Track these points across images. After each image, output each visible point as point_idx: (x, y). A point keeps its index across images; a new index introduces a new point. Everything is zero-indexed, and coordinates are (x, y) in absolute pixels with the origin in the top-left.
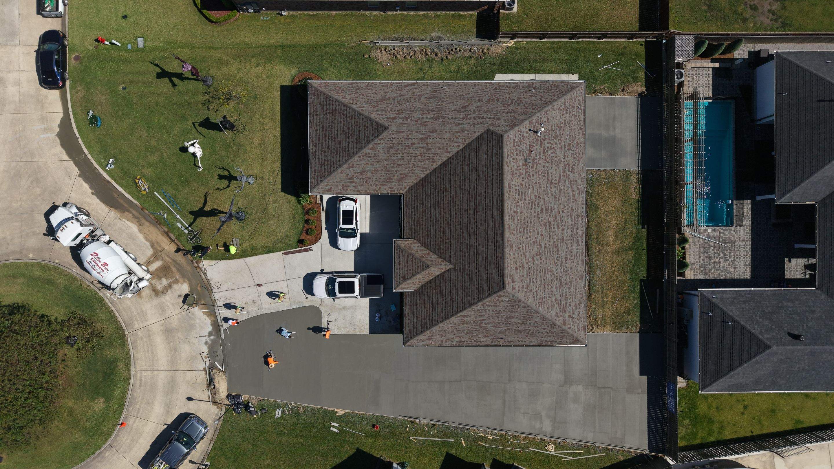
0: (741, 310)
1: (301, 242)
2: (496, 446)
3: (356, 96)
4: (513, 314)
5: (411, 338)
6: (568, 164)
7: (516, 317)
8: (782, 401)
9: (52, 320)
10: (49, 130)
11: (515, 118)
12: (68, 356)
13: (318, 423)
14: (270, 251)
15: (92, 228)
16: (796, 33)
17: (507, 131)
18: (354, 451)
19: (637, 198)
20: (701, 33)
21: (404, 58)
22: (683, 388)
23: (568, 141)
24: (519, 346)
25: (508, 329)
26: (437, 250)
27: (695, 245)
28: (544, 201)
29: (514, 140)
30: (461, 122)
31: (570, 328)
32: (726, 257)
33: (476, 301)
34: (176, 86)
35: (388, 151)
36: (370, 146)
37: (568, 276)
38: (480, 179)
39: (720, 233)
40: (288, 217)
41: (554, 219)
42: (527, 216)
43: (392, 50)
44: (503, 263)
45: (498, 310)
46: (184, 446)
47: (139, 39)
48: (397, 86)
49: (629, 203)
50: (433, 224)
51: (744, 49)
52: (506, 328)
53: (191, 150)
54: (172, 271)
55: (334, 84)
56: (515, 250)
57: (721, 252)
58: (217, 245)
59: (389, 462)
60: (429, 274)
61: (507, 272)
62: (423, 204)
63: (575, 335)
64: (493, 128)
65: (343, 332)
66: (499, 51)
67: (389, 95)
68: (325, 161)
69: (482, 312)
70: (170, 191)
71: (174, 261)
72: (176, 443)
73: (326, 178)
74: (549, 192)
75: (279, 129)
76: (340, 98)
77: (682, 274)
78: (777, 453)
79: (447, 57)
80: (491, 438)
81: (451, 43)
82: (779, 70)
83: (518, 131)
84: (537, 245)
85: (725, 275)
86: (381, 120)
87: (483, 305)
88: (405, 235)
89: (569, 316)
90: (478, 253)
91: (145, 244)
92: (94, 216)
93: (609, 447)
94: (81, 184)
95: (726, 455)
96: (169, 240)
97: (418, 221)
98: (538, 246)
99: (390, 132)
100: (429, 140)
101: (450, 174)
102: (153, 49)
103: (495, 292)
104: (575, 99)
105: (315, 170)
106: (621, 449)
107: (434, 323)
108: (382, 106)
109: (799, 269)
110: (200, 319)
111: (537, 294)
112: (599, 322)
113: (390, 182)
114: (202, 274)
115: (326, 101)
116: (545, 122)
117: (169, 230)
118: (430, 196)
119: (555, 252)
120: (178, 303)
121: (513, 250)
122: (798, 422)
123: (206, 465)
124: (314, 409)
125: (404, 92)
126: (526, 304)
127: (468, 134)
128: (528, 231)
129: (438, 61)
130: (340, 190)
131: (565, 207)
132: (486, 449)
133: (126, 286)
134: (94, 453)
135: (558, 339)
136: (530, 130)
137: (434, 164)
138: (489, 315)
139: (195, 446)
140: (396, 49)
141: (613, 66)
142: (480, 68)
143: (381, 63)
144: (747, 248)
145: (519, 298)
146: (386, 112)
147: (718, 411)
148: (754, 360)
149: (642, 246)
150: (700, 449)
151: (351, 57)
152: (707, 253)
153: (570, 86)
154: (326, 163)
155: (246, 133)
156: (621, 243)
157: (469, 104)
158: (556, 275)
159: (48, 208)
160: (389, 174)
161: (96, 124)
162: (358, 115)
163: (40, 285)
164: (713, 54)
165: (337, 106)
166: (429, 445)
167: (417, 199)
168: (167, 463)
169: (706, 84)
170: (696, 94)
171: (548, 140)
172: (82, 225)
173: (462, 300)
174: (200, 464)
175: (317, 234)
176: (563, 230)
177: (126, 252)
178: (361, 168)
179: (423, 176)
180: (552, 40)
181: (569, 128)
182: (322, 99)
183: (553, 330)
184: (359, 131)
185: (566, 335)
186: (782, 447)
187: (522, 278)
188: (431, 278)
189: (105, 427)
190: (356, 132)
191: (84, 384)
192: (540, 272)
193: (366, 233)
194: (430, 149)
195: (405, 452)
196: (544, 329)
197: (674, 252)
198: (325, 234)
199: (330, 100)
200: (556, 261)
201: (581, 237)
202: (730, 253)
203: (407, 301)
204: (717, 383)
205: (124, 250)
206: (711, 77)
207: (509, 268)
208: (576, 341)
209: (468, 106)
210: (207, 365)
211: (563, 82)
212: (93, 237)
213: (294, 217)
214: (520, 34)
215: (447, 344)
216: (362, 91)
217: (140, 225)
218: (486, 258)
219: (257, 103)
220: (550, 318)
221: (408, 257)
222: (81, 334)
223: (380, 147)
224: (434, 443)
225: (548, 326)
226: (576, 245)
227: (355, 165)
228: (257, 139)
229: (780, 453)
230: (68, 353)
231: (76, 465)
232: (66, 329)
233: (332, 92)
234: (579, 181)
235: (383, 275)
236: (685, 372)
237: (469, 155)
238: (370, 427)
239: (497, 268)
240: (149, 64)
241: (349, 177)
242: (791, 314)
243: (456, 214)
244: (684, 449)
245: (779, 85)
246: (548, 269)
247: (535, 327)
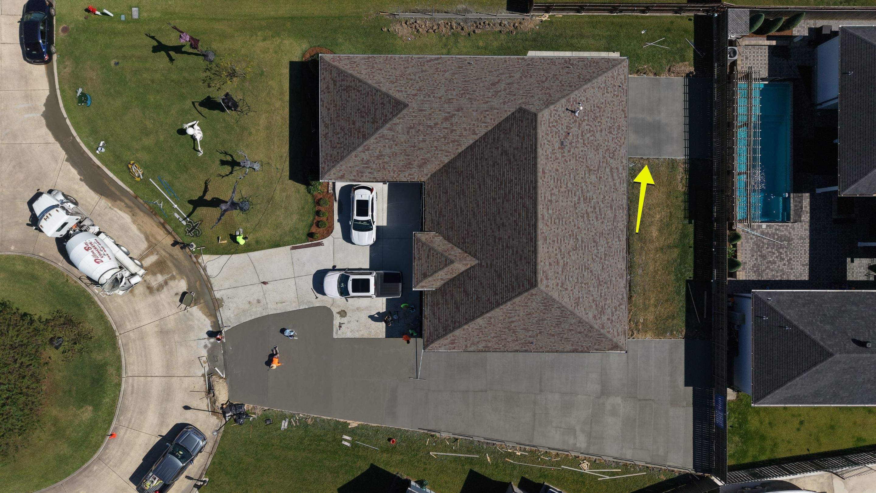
0: (800, 313)
1: (311, 236)
2: (525, 463)
3: (373, 71)
4: (546, 316)
5: (432, 342)
6: (608, 149)
7: (549, 319)
8: (842, 416)
9: (36, 319)
10: (32, 109)
11: (550, 96)
12: (53, 359)
13: (328, 436)
14: (276, 245)
15: (80, 218)
16: (863, 7)
17: (541, 110)
18: (368, 467)
19: (683, 190)
20: (757, 6)
21: (427, 32)
22: (732, 401)
23: (609, 124)
24: (552, 352)
25: (540, 333)
26: (462, 244)
27: (747, 242)
28: (582, 190)
29: (549, 119)
30: (490, 100)
31: (609, 332)
32: (782, 256)
33: (505, 300)
34: (174, 60)
35: (408, 132)
36: (388, 126)
37: (608, 274)
38: (510, 163)
39: (776, 229)
40: (297, 208)
41: (592, 210)
42: (562, 206)
43: (413, 23)
44: (536, 258)
45: (529, 311)
46: (179, 459)
47: (134, 9)
48: (419, 61)
49: (675, 195)
50: (457, 214)
51: (803, 25)
52: (538, 331)
53: (190, 131)
54: (168, 267)
55: (348, 59)
56: (550, 243)
57: (777, 250)
58: (218, 238)
59: (407, 480)
60: (452, 270)
61: (540, 267)
62: (446, 193)
63: (615, 340)
64: (525, 106)
65: (357, 335)
66: (532, 26)
67: (409, 71)
68: (338, 143)
69: (511, 313)
70: (167, 178)
71: (170, 255)
72: (170, 456)
73: (338, 162)
74: (588, 180)
75: (287, 110)
76: (355, 73)
77: (733, 275)
78: (836, 474)
79: (474, 32)
80: (519, 454)
81: (478, 16)
82: (844, 47)
83: (554, 110)
84: (573, 239)
85: (781, 276)
86: (400, 96)
87: (512, 305)
88: (426, 228)
89: (608, 319)
90: (507, 246)
91: (138, 236)
92: (82, 205)
93: (650, 466)
94: (69, 170)
95: (780, 475)
96: (166, 232)
97: (440, 212)
98: (575, 240)
99: (411, 110)
100: (455, 120)
101: (477, 159)
102: (148, 20)
103: (527, 290)
104: (617, 78)
105: (327, 154)
106: (663, 468)
107: (456, 325)
108: (401, 82)
109: (862, 270)
110: (199, 320)
111: (573, 294)
112: (640, 327)
113: (410, 168)
114: (202, 271)
115: (339, 76)
116: (584, 101)
117: (166, 222)
118: (454, 184)
119: (594, 247)
120: (175, 302)
121: (546, 243)
122: (859, 439)
123: (205, 481)
124: (324, 420)
125: (427, 67)
126: (560, 304)
127: (498, 113)
128: (564, 223)
129: (465, 36)
130: (355, 176)
131: (604, 197)
132: (514, 467)
133: (116, 282)
134: (81, 466)
135: (595, 344)
136: (567, 109)
137: (459, 147)
138: (519, 316)
139: (192, 460)
140: (418, 22)
141: (659, 43)
142: (510, 44)
143: (401, 38)
144: (805, 246)
145: (554, 297)
146: (406, 88)
147: (772, 427)
148: (814, 369)
149: (689, 243)
150: (751, 468)
151: (368, 30)
152: (761, 252)
153: (611, 64)
154: (338, 146)
155: (251, 114)
156: (665, 240)
157: (499, 80)
158: (594, 272)
159: (32, 195)
160: (408, 159)
161: (86, 102)
162: (374, 91)
163: (23, 280)
164: (769, 31)
165: (351, 82)
166: (451, 461)
167: (440, 187)
168: (160, 479)
169: (761, 64)
170: (751, 73)
171: (586, 122)
172: (68, 213)
173: (489, 299)
174: (198, 480)
175: (330, 227)
176: (602, 223)
177: (117, 245)
178: (378, 152)
179: (446, 162)
180: (591, 14)
181: (610, 110)
182: (334, 74)
183: (590, 335)
184: (376, 109)
185: (604, 340)
186: (842, 467)
187: (556, 275)
188: (454, 276)
189: (92, 438)
190: (373, 111)
191: (70, 391)
192: (576, 269)
193: (383, 226)
194: (455, 130)
195: (424, 470)
196: (580, 333)
197: (724, 250)
198: (337, 227)
199: (344, 75)
200: (594, 257)
201: (622, 231)
202: (786, 252)
203: (427, 300)
204: (772, 395)
205: (115, 243)
206: (767, 57)
207: (542, 264)
208: (615, 347)
209: (497, 83)
210: (206, 371)
211: (603, 59)
212: (80, 227)
213: (303, 208)
214: (555, 6)
215: (472, 349)
216: (379, 66)
217: (133, 215)
218: (517, 252)
219: (264, 81)
220: (587, 320)
221: (429, 251)
222: (67, 335)
223: (399, 128)
224: (456, 459)
225: (585, 330)
226: (617, 240)
227: (371, 148)
228: (263, 121)
229: (839, 473)
230: (52, 356)
231: (61, 480)
232: (50, 329)
233: (346, 67)
234: (621, 168)
235: (402, 273)
236: (736, 383)
237: (498, 138)
238: (385, 441)
239: (529, 263)
240: (145, 36)
241: (364, 162)
242: (855, 319)
243: (483, 203)
244: (733, 468)
245: (844, 64)
246: (585, 266)
247: (571, 330)
